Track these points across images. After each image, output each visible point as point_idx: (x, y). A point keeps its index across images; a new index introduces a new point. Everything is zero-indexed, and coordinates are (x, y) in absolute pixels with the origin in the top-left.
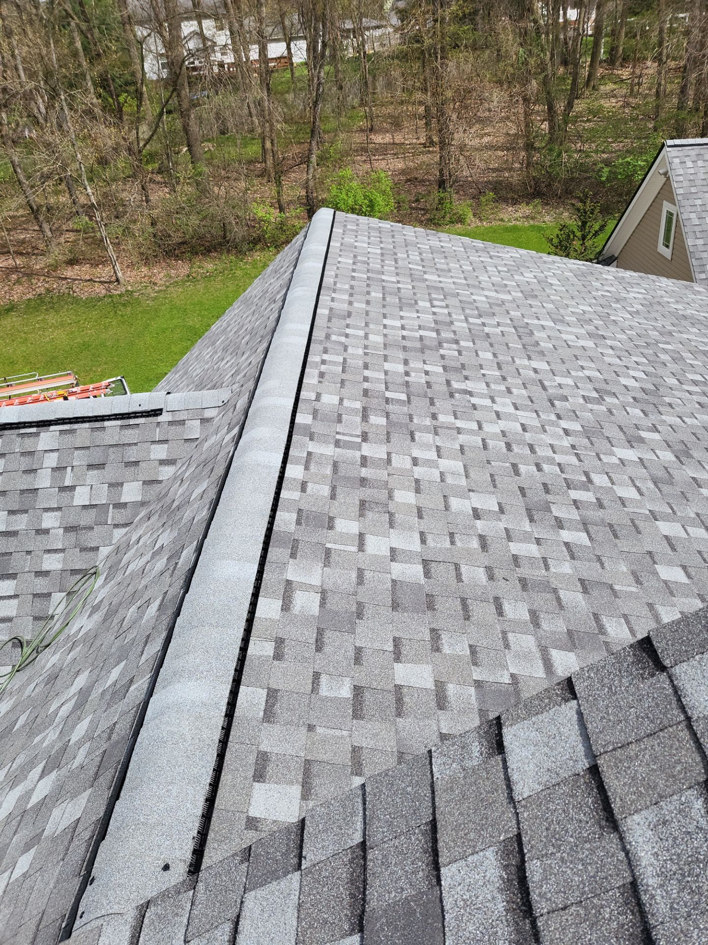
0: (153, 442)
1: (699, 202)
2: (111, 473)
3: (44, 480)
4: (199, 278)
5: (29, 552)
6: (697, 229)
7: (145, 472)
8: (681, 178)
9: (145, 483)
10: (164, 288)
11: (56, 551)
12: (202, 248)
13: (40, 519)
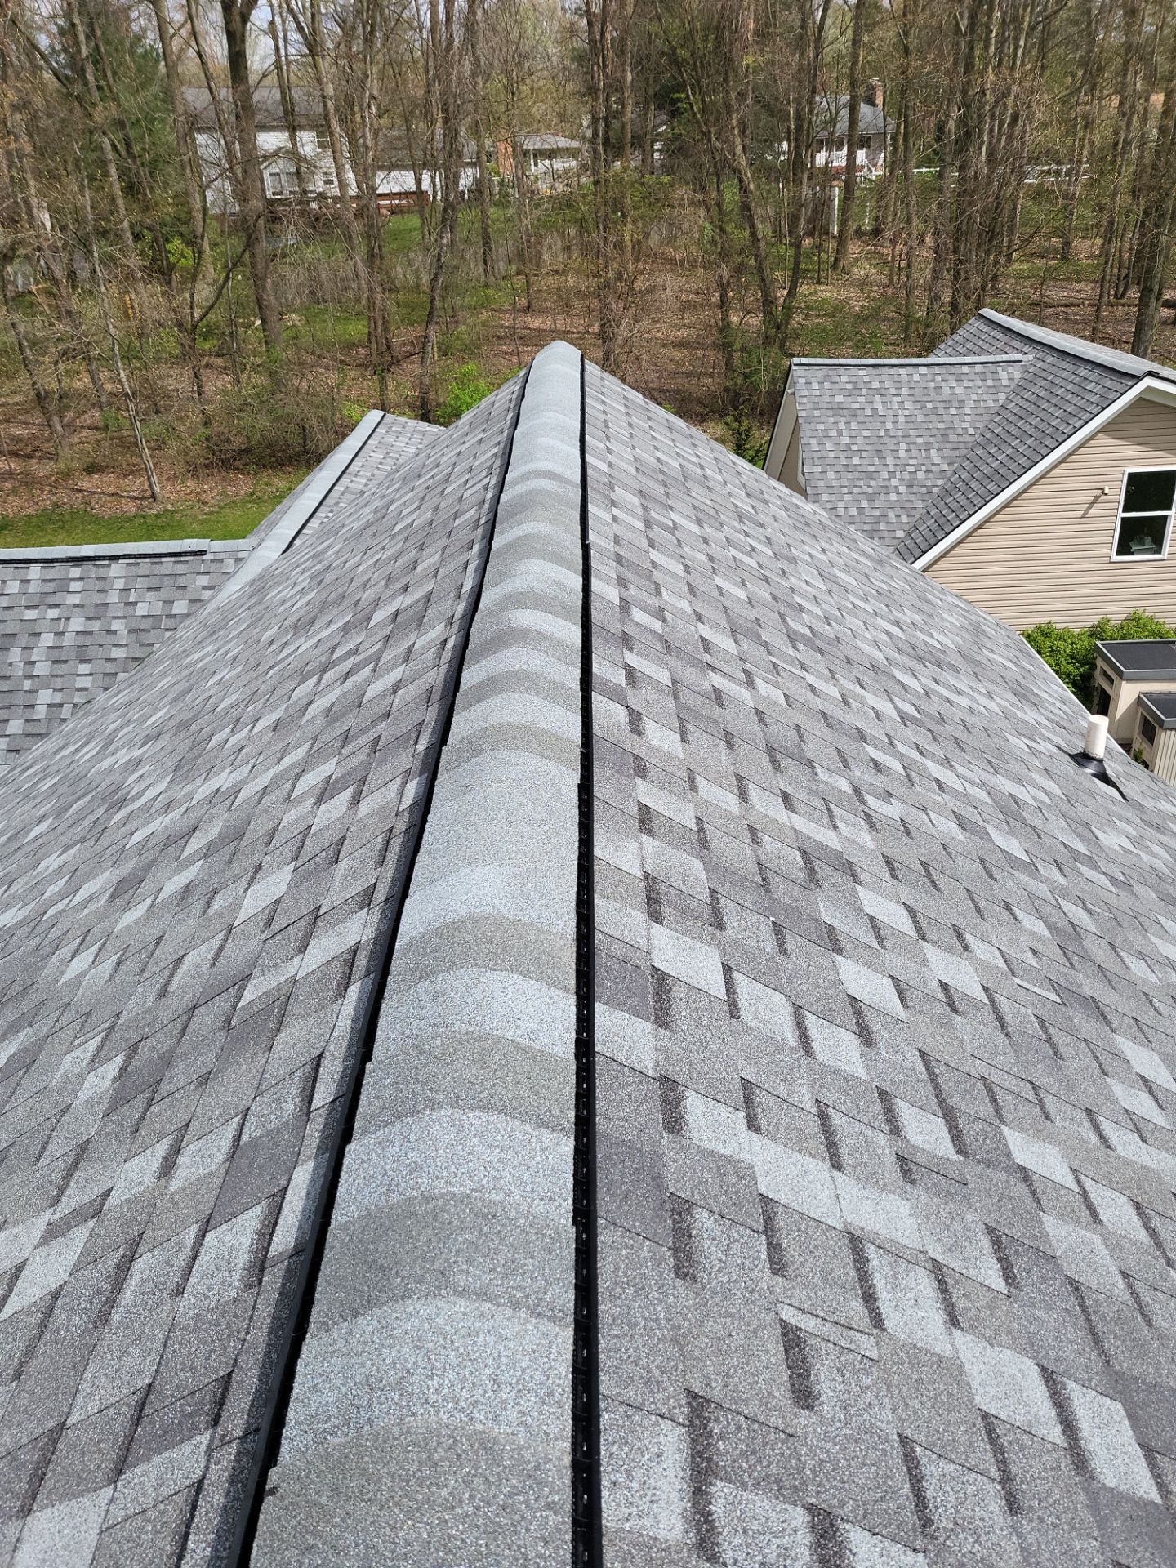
0: (199, 574)
1: (822, 427)
2: (164, 594)
3: (113, 597)
4: (266, 498)
5: (101, 646)
6: (816, 455)
7: (191, 593)
8: (805, 400)
9: (190, 601)
10: (216, 509)
11: (121, 645)
12: (273, 459)
13: (110, 624)
